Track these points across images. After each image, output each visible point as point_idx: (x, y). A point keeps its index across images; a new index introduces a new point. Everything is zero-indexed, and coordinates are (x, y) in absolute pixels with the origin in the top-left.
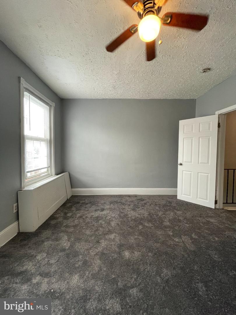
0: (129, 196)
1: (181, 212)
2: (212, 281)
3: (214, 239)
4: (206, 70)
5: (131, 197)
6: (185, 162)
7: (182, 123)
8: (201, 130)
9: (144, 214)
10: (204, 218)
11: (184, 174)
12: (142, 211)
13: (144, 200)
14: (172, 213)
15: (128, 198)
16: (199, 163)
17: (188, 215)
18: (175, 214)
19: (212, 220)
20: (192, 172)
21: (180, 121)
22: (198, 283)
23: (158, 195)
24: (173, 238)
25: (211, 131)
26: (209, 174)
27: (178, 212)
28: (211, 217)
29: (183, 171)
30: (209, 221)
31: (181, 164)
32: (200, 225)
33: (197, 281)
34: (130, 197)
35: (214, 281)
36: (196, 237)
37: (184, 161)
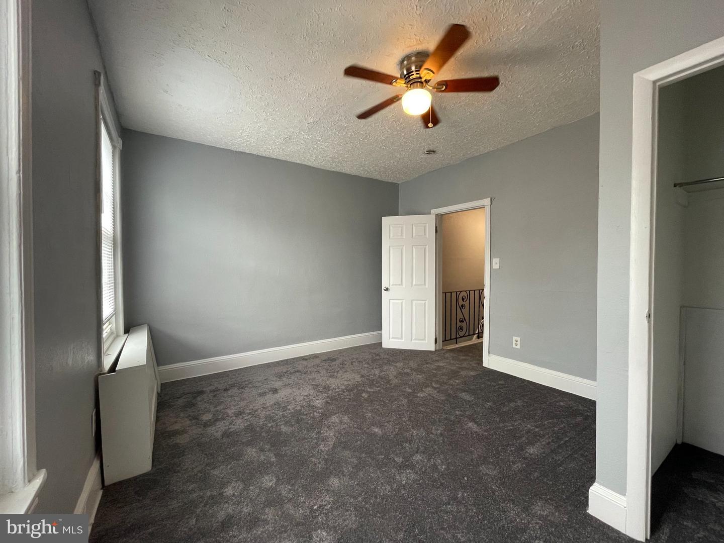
0: (304, 359)
1: (402, 364)
2: (477, 417)
3: (455, 382)
4: (431, 152)
5: (310, 359)
6: (393, 285)
7: (386, 221)
8: (414, 235)
9: (354, 379)
10: (431, 364)
11: (391, 305)
12: (348, 375)
13: (334, 360)
14: (392, 368)
15: (305, 363)
16: (413, 285)
17: (413, 364)
18: (396, 367)
19: (441, 364)
20: (404, 301)
21: (383, 218)
22: (468, 423)
23: (351, 348)
24: (415, 395)
25: (427, 237)
26: (427, 301)
27: (397, 364)
28: (437, 361)
29: (390, 300)
30: (439, 366)
31: (387, 289)
32: (432, 372)
33: (466, 422)
34: (306, 360)
35: (479, 417)
36: (438, 386)
37: (391, 284)
